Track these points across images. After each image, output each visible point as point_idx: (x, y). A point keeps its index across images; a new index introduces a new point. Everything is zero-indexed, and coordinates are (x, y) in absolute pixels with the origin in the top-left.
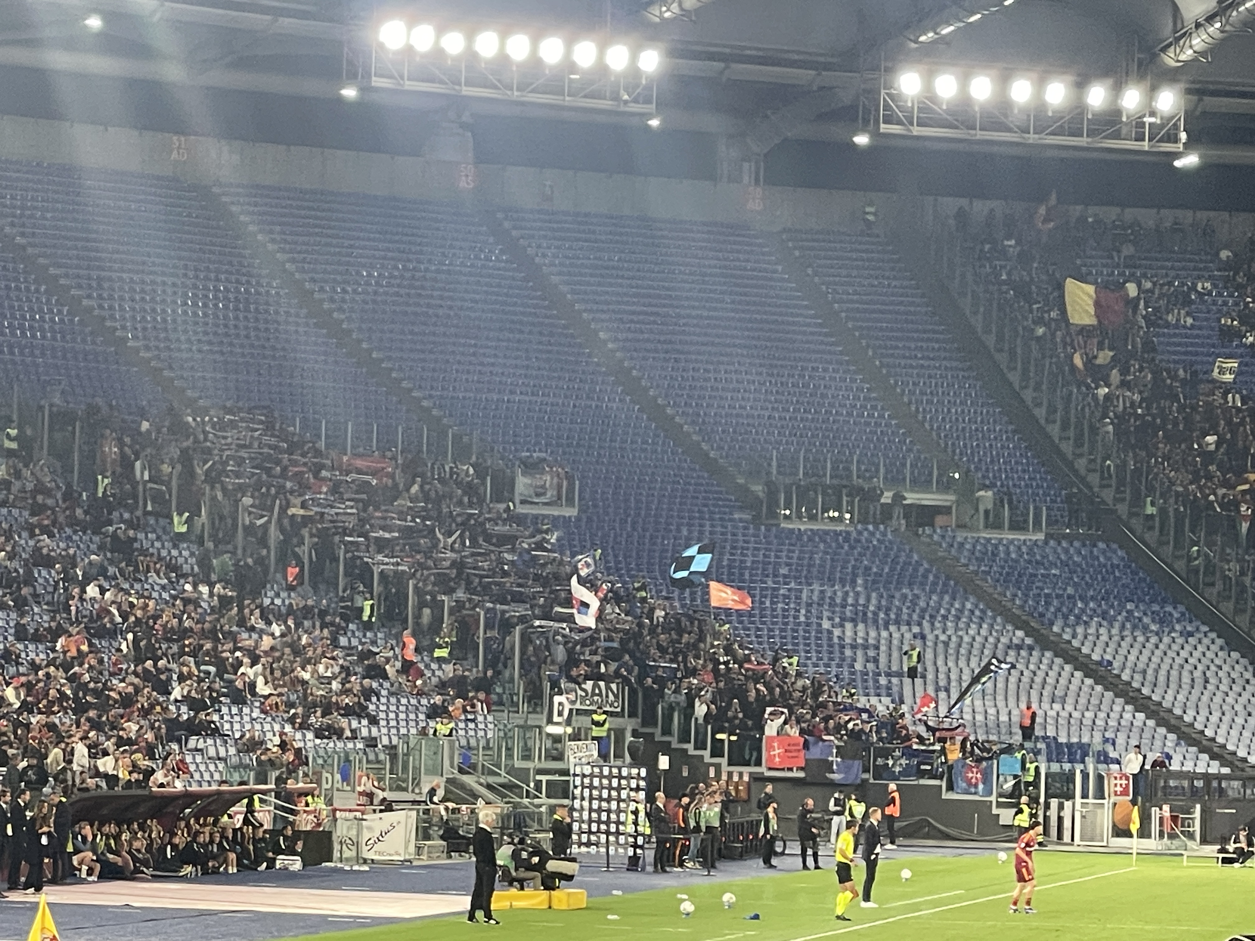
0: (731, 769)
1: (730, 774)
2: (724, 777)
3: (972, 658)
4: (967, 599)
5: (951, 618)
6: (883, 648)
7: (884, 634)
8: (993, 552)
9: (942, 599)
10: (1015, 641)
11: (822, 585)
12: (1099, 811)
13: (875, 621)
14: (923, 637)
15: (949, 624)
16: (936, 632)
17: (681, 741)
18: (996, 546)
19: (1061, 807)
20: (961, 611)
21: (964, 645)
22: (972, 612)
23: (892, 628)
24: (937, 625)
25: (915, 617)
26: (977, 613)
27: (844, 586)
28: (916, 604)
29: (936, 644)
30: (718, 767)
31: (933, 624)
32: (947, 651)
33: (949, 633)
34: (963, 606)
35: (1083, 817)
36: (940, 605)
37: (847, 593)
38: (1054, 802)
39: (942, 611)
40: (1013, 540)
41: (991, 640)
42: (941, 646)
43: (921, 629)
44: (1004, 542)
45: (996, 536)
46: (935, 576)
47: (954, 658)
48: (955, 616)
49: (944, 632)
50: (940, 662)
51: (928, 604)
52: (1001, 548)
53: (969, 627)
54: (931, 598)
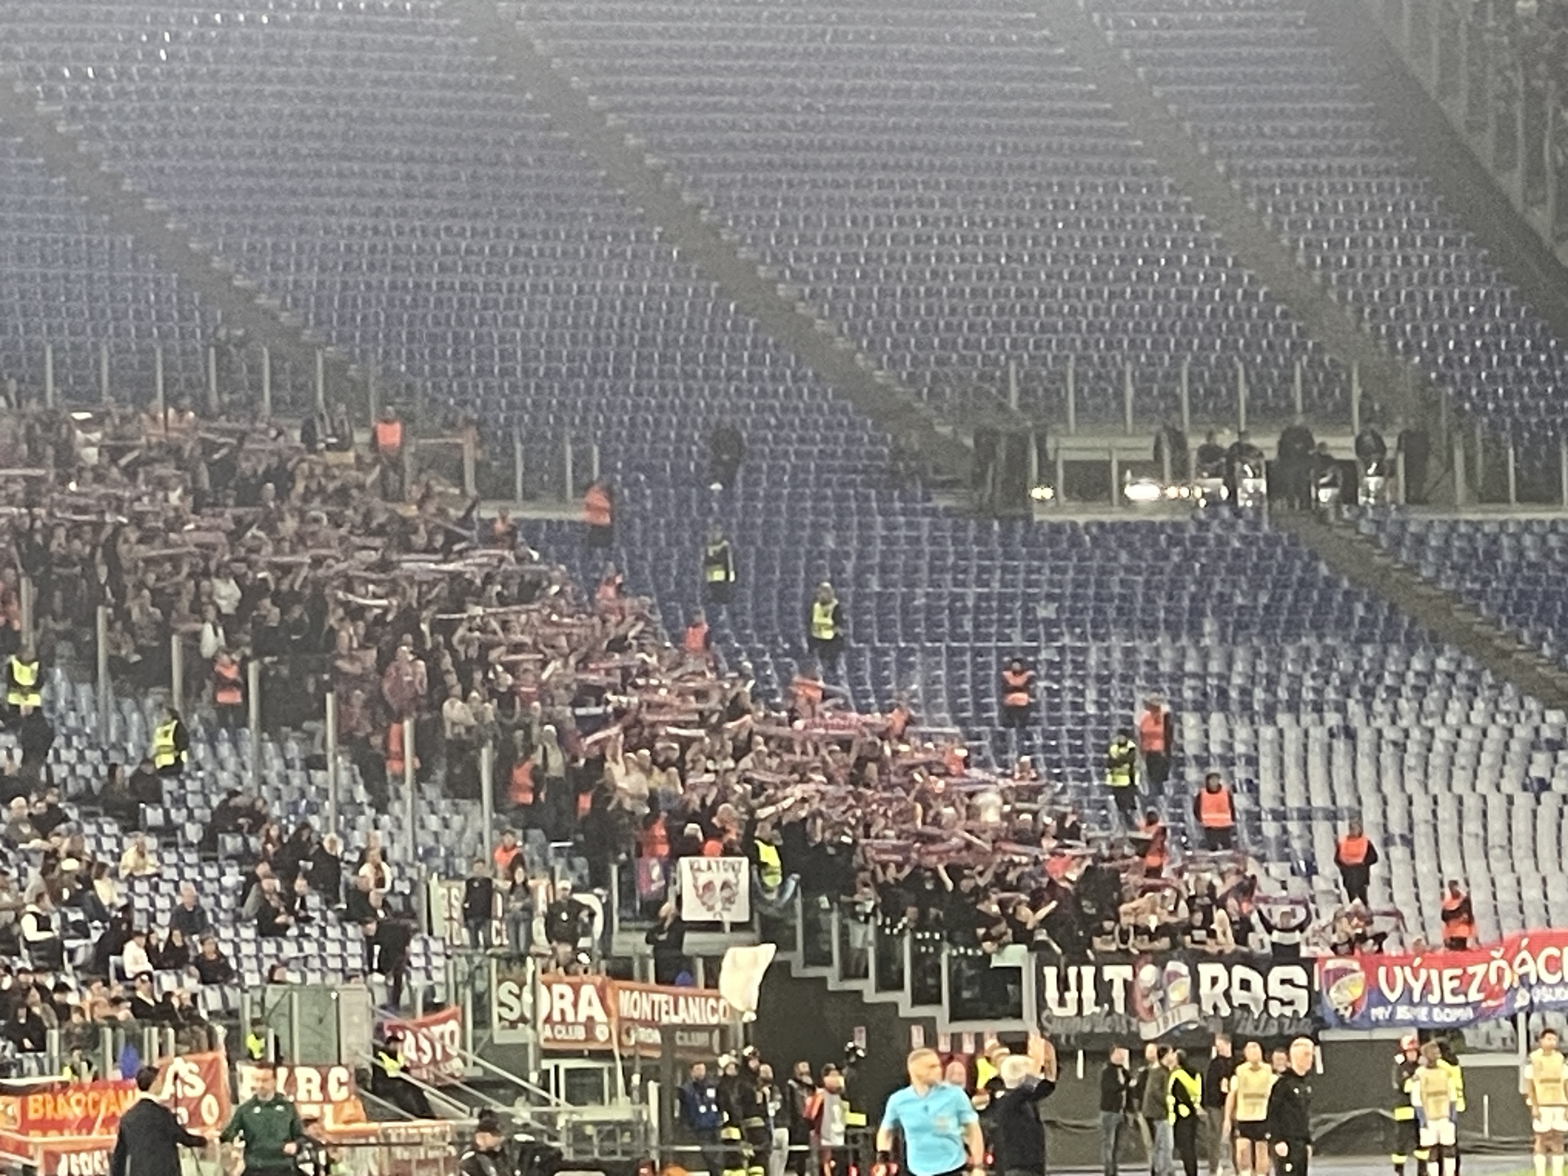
2: (944, 1046)
3: (1456, 772)
4: (1439, 652)
5: (1406, 691)
6: (1266, 762)
7: (1268, 732)
8: (1486, 552)
9: (1385, 652)
10: (1547, 733)
11: (1130, 637)
13: (1246, 707)
14: (1350, 734)
15: (1403, 704)
16: (1379, 723)
17: (845, 975)
20: (1428, 676)
21: (1438, 746)
22: (1451, 676)
23: (1284, 719)
24: (1378, 706)
25: (1331, 694)
26: (1462, 679)
27: (1175, 638)
28: (1331, 668)
29: (1379, 749)
30: (929, 1026)
31: (1369, 707)
32: (1402, 761)
33: (1404, 723)
34: (1433, 664)
36: (1382, 666)
37: (1182, 653)
39: (1388, 680)
41: (1494, 732)
42: (1388, 750)
43: (1345, 718)
44: (1511, 529)
45: (1492, 516)
46: (1368, 607)
47: (1419, 775)
48: (1415, 688)
49: (1394, 722)
50: (1389, 785)
51: (1357, 665)
52: (1505, 541)
53: (1446, 706)
54: (1361, 654)
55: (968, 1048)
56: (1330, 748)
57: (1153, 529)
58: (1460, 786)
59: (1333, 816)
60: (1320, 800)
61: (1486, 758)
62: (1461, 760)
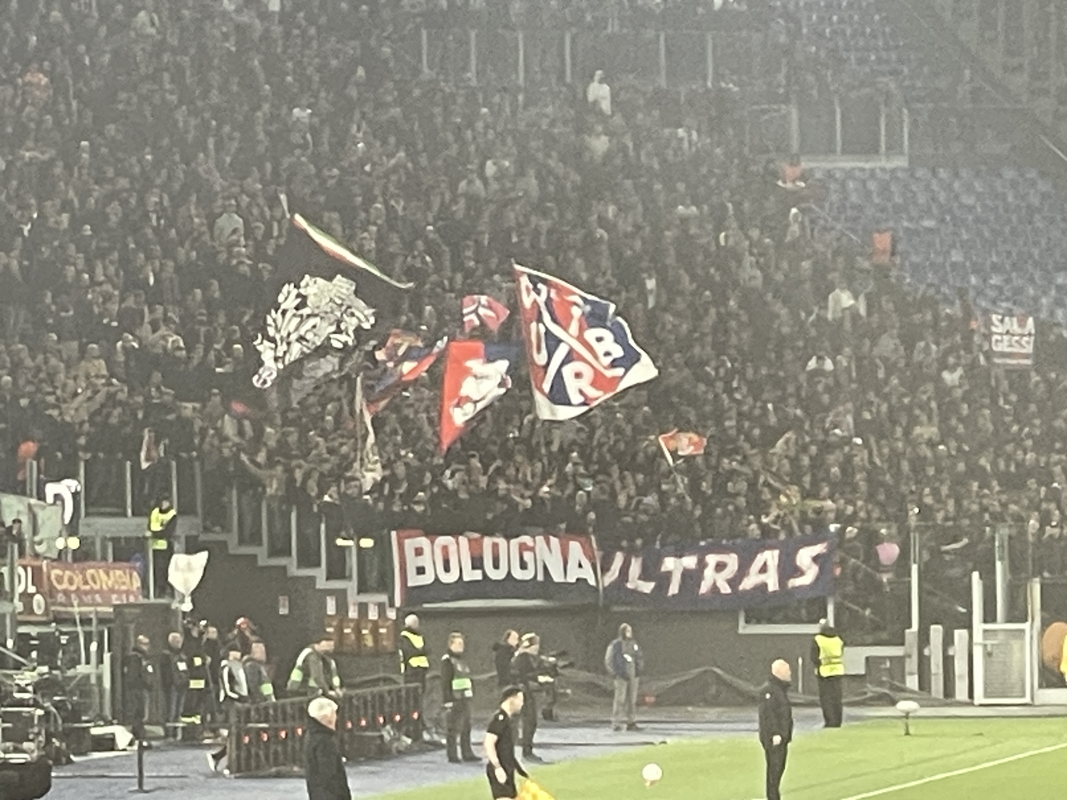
0: (364, 598)
1: (363, 608)
2: (353, 613)
12: (1016, 645)
17: (273, 553)
18: (824, 184)
19: (948, 641)
30: (341, 597)
35: (988, 655)
38: (936, 631)
40: (853, 169)
44: (837, 176)
45: (822, 165)
55: (373, 615)
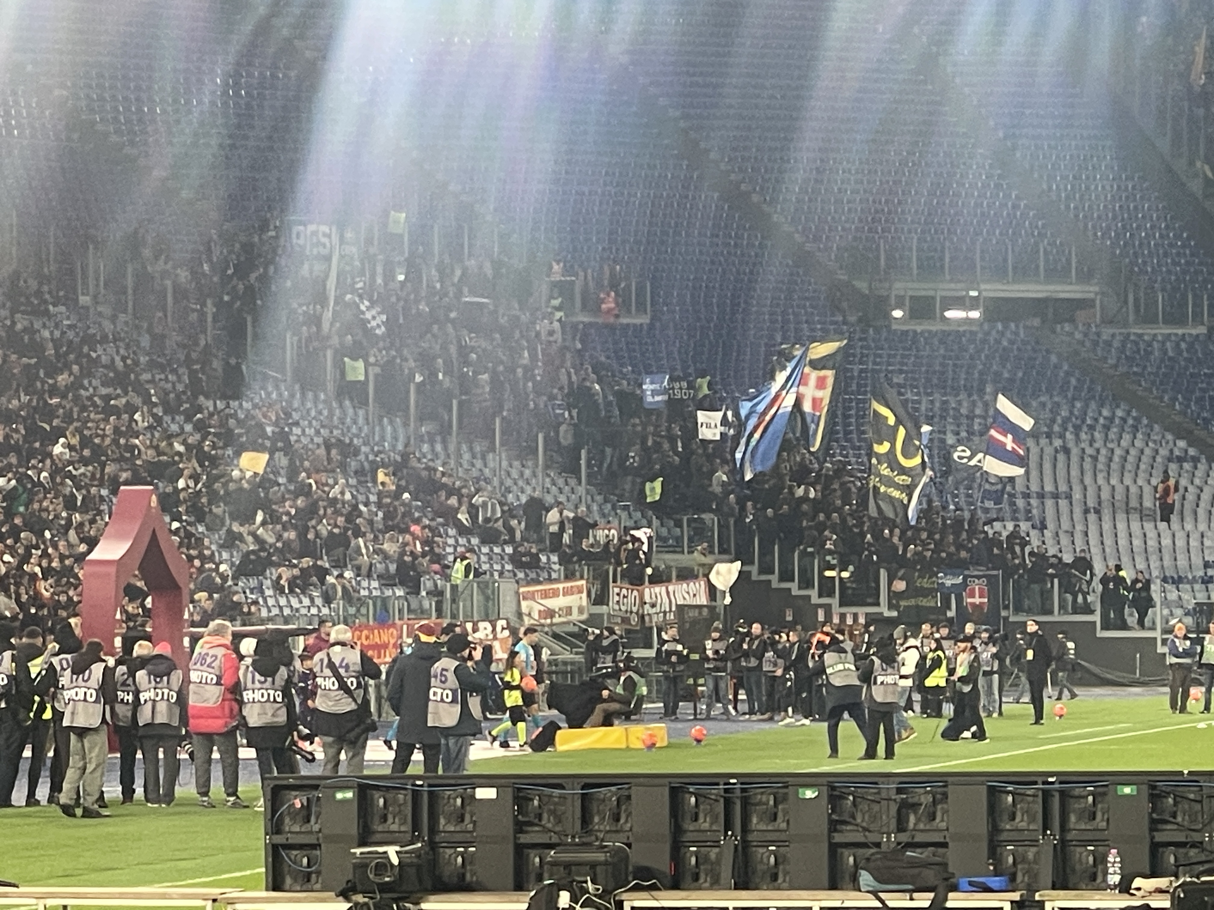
0: (844, 610)
1: (843, 617)
2: (836, 620)
3: (1126, 474)
4: (1118, 406)
5: (1099, 428)
8: (1145, 350)
9: (1087, 405)
10: (1177, 453)
11: (945, 394)
14: (1067, 451)
15: (1097, 435)
16: (1083, 445)
17: (781, 579)
18: (1149, 344)
20: (1111, 419)
21: (1116, 459)
22: (1124, 420)
24: (1083, 436)
25: (1056, 428)
26: (1130, 422)
27: (969, 396)
28: (1057, 414)
29: (1082, 459)
30: (828, 609)
31: (1077, 436)
32: (1095, 467)
33: (1096, 445)
34: (1114, 413)
36: (1085, 414)
37: (974, 404)
39: (1089, 422)
40: (1170, 334)
41: (1147, 451)
42: (1088, 460)
43: (1064, 442)
44: (1160, 338)
45: (1149, 331)
46: (1078, 380)
47: (1105, 474)
48: (1104, 426)
49: (1091, 445)
50: (1088, 480)
51: (1071, 413)
52: (1155, 344)
53: (1121, 437)
54: (1073, 406)
55: (849, 621)
56: (1056, 459)
57: (959, 335)
58: (1128, 481)
59: (1056, 496)
60: (1049, 488)
61: (1143, 466)
62: (1128, 467)
